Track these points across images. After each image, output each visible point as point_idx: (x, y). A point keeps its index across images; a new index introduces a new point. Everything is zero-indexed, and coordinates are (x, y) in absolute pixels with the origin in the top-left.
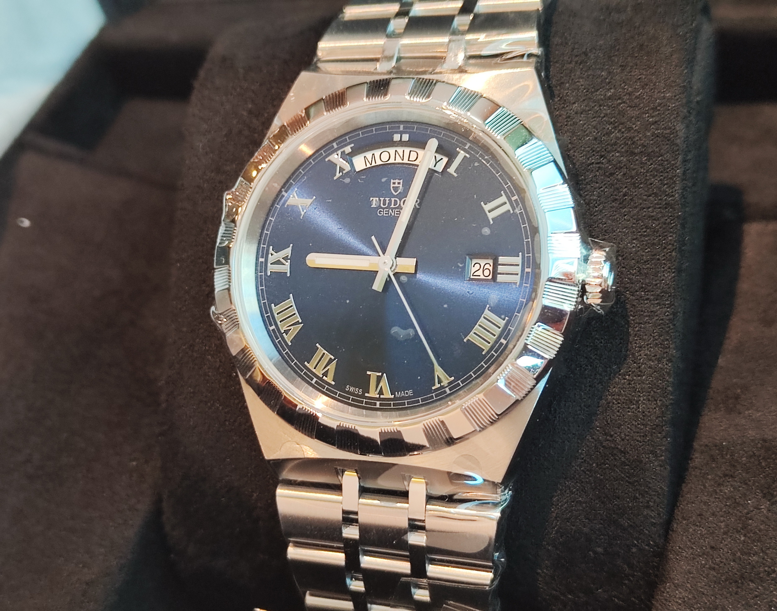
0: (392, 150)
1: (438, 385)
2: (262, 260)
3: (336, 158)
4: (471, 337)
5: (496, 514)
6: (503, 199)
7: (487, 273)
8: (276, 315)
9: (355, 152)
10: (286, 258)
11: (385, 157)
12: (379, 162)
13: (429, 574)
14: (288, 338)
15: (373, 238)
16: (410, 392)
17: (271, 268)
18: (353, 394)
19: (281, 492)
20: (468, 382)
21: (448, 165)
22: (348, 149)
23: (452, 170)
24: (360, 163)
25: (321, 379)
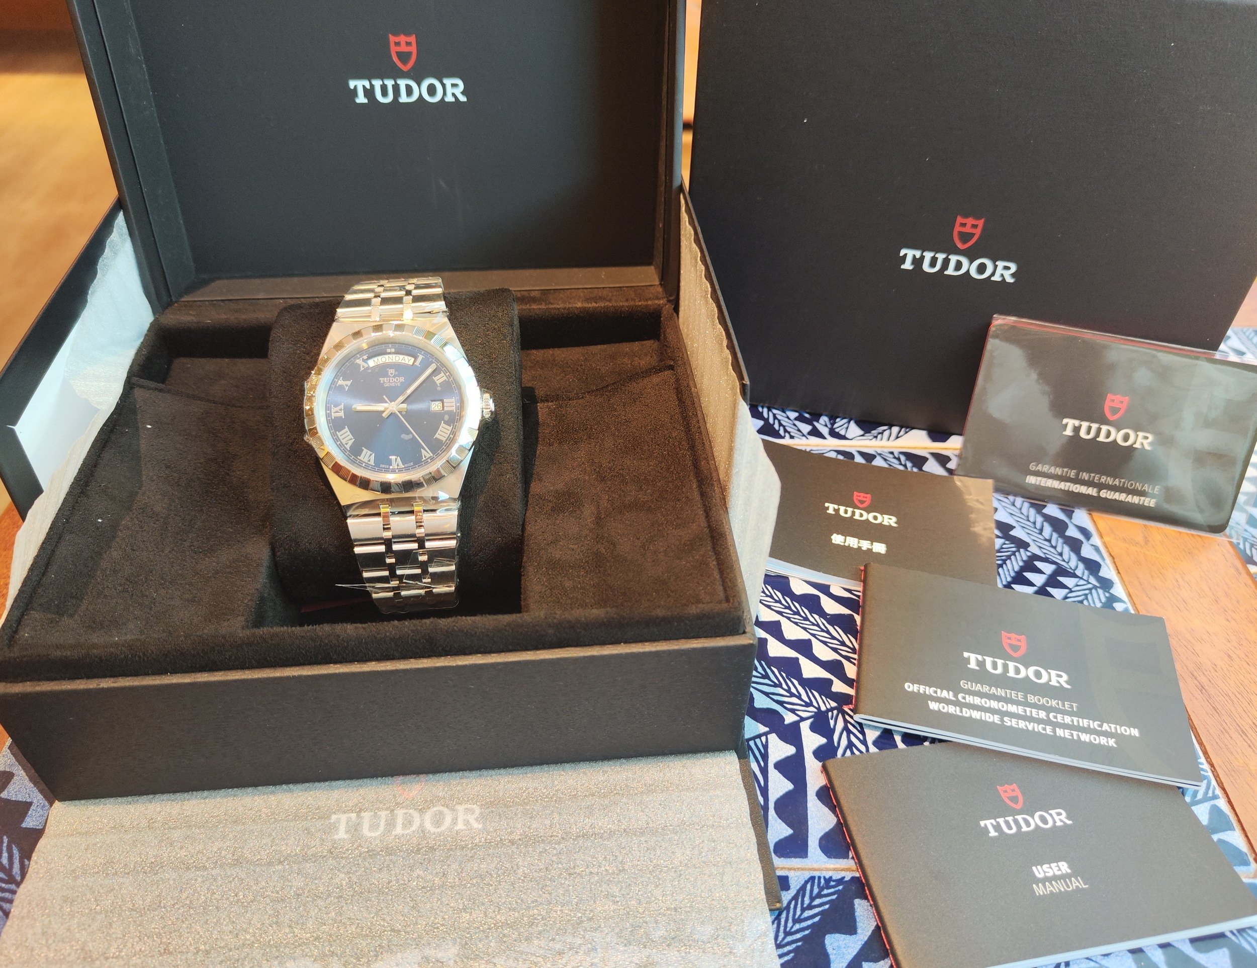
0: (387, 356)
1: (424, 459)
2: (328, 412)
3: (359, 361)
4: (437, 436)
5: (456, 513)
6: (442, 374)
7: (439, 407)
8: (340, 437)
9: (369, 358)
10: (341, 410)
11: (384, 360)
12: (381, 362)
13: (426, 547)
14: (348, 447)
15: (384, 397)
16: (412, 464)
17: (334, 415)
18: (384, 468)
19: (349, 521)
20: (438, 455)
21: (415, 361)
22: (365, 357)
23: (417, 363)
24: (372, 363)
25: (367, 463)
